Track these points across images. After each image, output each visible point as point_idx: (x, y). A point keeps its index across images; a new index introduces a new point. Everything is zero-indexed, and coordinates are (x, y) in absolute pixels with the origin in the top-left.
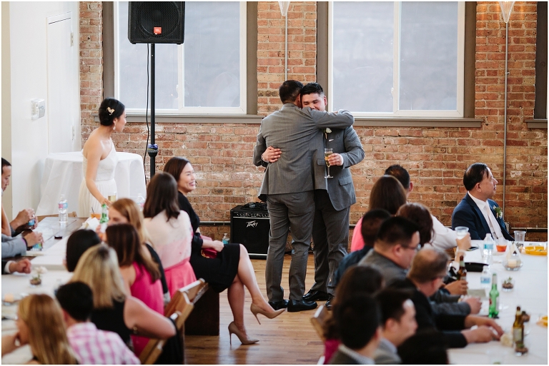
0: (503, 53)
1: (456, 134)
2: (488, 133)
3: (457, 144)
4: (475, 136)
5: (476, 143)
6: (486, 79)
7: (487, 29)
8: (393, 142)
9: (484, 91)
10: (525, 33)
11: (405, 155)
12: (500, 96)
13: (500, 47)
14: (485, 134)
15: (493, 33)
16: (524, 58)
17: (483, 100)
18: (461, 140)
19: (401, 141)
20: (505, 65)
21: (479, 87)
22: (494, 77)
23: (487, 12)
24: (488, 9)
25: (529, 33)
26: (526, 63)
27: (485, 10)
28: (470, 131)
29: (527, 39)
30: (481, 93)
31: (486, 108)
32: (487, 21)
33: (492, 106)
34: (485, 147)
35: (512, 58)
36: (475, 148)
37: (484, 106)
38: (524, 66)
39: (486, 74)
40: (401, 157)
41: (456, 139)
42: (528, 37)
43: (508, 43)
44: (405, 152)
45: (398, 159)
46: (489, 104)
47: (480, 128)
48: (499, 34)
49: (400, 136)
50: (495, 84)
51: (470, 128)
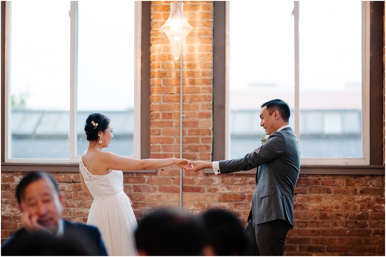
0: (178, 95)
1: (131, 180)
2: (163, 179)
3: (132, 190)
4: (150, 181)
5: (151, 189)
6: (161, 122)
7: (161, 70)
8: (67, 188)
9: (159, 134)
10: (200, 74)
11: (79, 202)
12: (175, 141)
13: (175, 89)
14: (160, 180)
15: (168, 75)
16: (199, 100)
17: (158, 144)
18: (137, 186)
19: (75, 188)
20: (179, 107)
21: (154, 130)
22: (170, 120)
23: (161, 53)
24: (162, 48)
25: (204, 74)
26: (202, 106)
27: (160, 50)
28: (145, 176)
29: (203, 80)
30: (156, 136)
31: (161, 152)
32: (162, 62)
33: (167, 151)
34: (161, 193)
35: (187, 100)
36: (151, 194)
37: (159, 151)
38: (200, 108)
39: (161, 117)
40: (75, 204)
41: (132, 185)
42: (204, 78)
43: (183, 84)
44: (79, 199)
45: (73, 207)
46: (165, 148)
47: (155, 174)
48: (174, 75)
49: (74, 182)
50: (170, 128)
51: (145, 173)
